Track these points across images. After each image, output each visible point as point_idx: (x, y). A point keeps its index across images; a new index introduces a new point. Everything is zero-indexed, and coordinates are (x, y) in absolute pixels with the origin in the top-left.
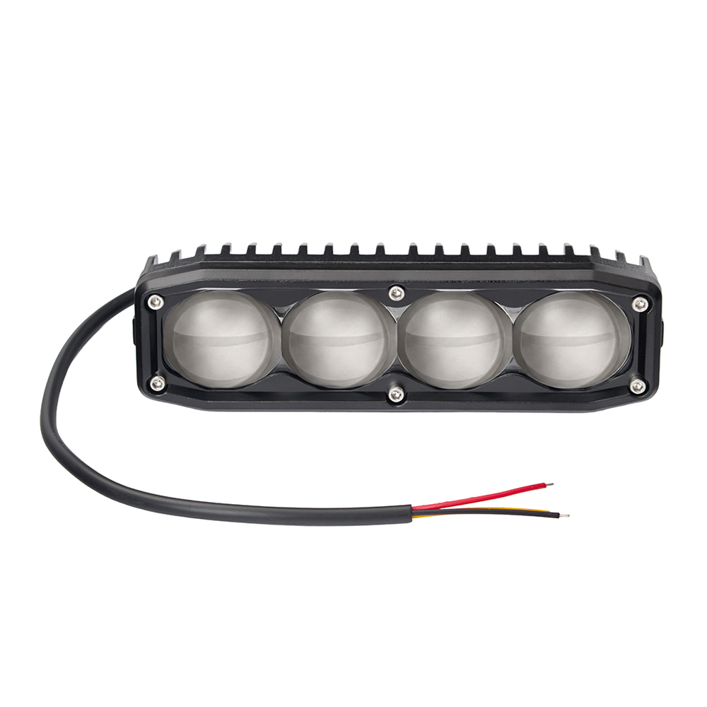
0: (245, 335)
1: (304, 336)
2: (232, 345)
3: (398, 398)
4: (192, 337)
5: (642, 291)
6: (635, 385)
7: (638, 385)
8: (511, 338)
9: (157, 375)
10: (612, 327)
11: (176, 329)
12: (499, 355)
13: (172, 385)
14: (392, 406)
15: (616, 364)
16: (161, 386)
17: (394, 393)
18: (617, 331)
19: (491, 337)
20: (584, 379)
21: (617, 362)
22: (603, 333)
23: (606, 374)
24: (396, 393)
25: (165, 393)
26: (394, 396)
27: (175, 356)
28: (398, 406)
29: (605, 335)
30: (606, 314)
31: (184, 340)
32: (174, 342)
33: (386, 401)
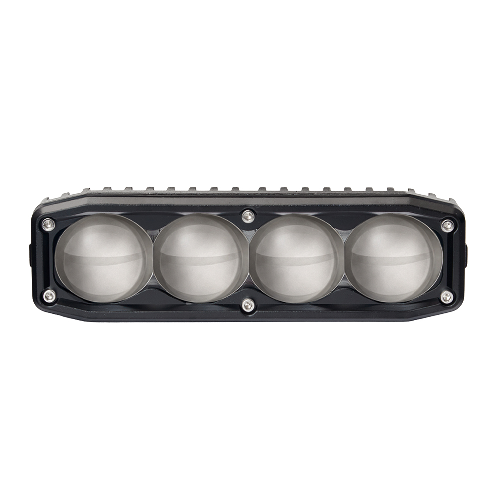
0: (123, 255)
1: (172, 256)
2: (112, 264)
3: (250, 309)
4: (79, 257)
5: (449, 214)
6: (444, 296)
7: (447, 296)
8: (343, 258)
9: (49, 289)
10: (427, 248)
11: (66, 251)
12: (333, 273)
13: (61, 299)
14: (245, 316)
15: (430, 282)
16: (52, 299)
17: (246, 304)
18: (431, 252)
19: (327, 257)
20: (404, 294)
21: (431, 279)
22: (420, 254)
23: (423, 290)
24: (248, 305)
25: (56, 304)
26: (246, 307)
27: (65, 274)
28: (250, 316)
29: (421, 255)
30: (422, 237)
31: (73, 260)
32: (64, 261)
33: (239, 312)
